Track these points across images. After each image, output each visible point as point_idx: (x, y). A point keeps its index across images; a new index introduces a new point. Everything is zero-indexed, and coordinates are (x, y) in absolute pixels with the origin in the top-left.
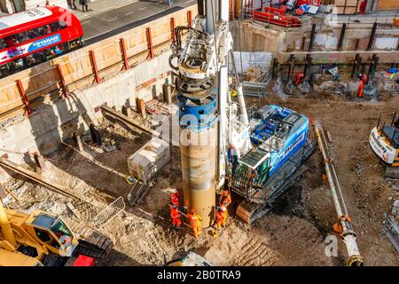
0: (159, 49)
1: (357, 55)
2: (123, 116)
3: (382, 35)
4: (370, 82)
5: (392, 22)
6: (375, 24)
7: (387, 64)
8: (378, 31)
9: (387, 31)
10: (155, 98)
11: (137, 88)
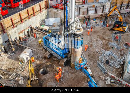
0: (24, 20)
1: (84, 16)
2: (15, 43)
3: (90, 10)
4: (89, 24)
5: (92, 6)
6: (88, 7)
7: (93, 18)
8: (89, 9)
9: (91, 9)
10: (25, 36)
11: (19, 33)
